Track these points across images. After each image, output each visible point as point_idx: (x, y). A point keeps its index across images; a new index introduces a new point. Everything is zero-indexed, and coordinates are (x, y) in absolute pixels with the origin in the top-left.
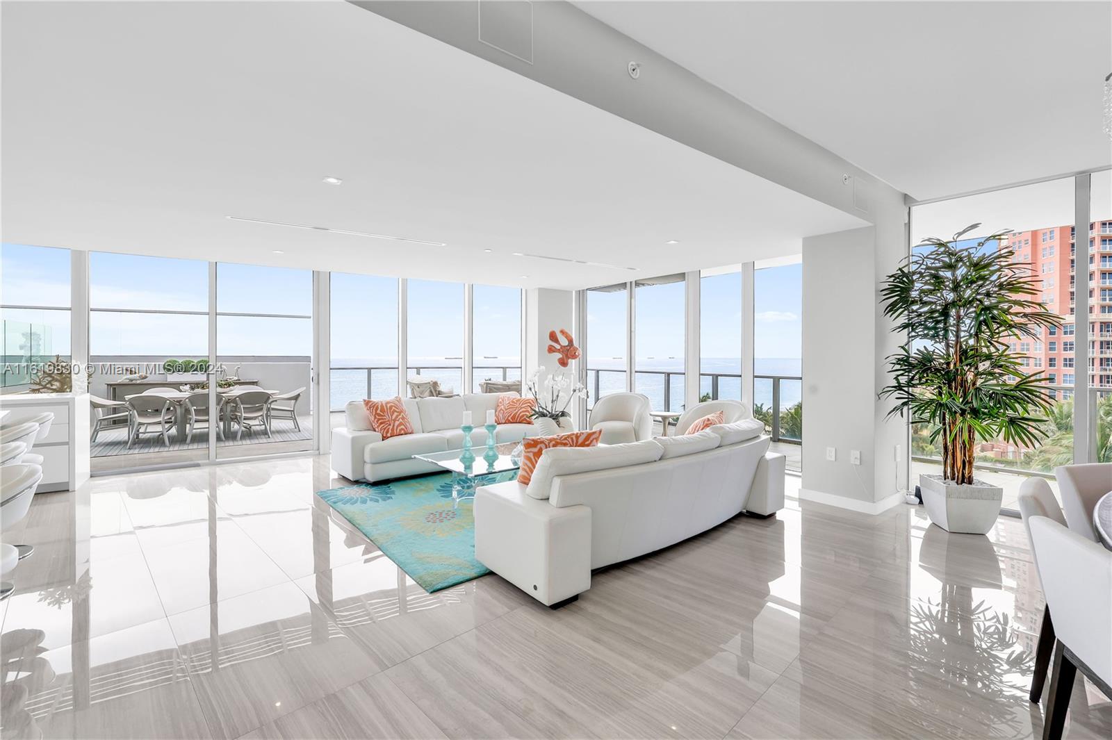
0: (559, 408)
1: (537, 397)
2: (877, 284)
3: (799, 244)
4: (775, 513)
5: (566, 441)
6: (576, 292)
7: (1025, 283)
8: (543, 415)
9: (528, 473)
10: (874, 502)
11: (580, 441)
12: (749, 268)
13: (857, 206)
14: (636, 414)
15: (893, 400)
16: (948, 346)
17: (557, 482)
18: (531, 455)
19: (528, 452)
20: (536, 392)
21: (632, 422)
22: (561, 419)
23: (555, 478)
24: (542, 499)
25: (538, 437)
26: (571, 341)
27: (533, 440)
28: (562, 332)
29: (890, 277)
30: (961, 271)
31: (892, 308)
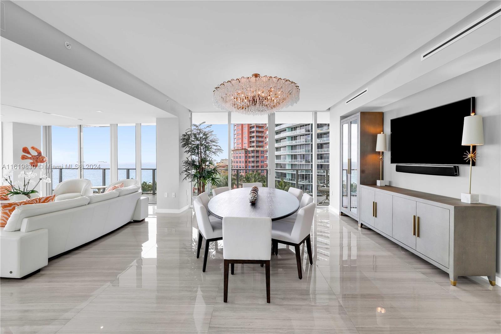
0: (29, 188)
1: (13, 184)
2: (179, 137)
3: (155, 120)
4: (144, 219)
5: (33, 202)
6: (44, 126)
7: (216, 140)
8: (17, 193)
9: (5, 221)
10: (179, 209)
11: (42, 201)
12: (138, 126)
13: (172, 110)
14: (83, 189)
15: (184, 175)
16: (199, 158)
17: (25, 221)
18: (7, 211)
19: (5, 210)
20: (11, 181)
21: (81, 192)
22: (31, 195)
23: (24, 219)
24: (15, 231)
25: (13, 202)
26: (40, 153)
27: (9, 204)
28: (33, 148)
29: (183, 135)
30: (201, 135)
31: (184, 145)
